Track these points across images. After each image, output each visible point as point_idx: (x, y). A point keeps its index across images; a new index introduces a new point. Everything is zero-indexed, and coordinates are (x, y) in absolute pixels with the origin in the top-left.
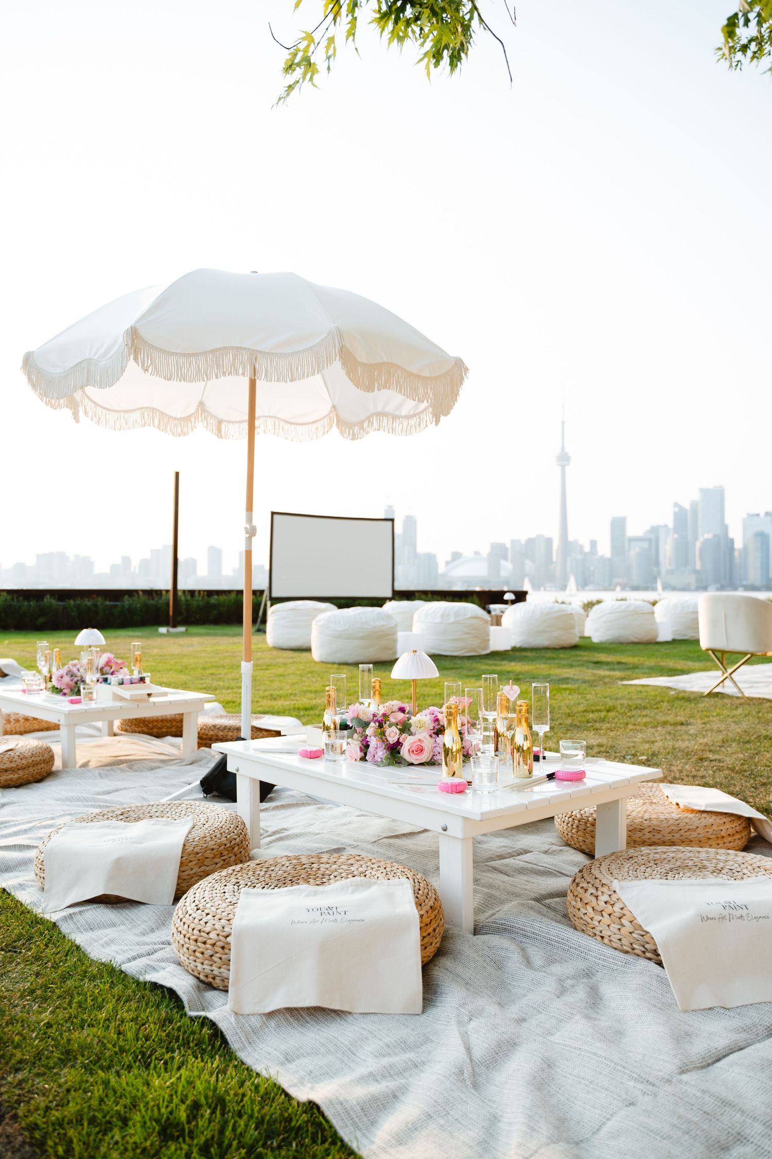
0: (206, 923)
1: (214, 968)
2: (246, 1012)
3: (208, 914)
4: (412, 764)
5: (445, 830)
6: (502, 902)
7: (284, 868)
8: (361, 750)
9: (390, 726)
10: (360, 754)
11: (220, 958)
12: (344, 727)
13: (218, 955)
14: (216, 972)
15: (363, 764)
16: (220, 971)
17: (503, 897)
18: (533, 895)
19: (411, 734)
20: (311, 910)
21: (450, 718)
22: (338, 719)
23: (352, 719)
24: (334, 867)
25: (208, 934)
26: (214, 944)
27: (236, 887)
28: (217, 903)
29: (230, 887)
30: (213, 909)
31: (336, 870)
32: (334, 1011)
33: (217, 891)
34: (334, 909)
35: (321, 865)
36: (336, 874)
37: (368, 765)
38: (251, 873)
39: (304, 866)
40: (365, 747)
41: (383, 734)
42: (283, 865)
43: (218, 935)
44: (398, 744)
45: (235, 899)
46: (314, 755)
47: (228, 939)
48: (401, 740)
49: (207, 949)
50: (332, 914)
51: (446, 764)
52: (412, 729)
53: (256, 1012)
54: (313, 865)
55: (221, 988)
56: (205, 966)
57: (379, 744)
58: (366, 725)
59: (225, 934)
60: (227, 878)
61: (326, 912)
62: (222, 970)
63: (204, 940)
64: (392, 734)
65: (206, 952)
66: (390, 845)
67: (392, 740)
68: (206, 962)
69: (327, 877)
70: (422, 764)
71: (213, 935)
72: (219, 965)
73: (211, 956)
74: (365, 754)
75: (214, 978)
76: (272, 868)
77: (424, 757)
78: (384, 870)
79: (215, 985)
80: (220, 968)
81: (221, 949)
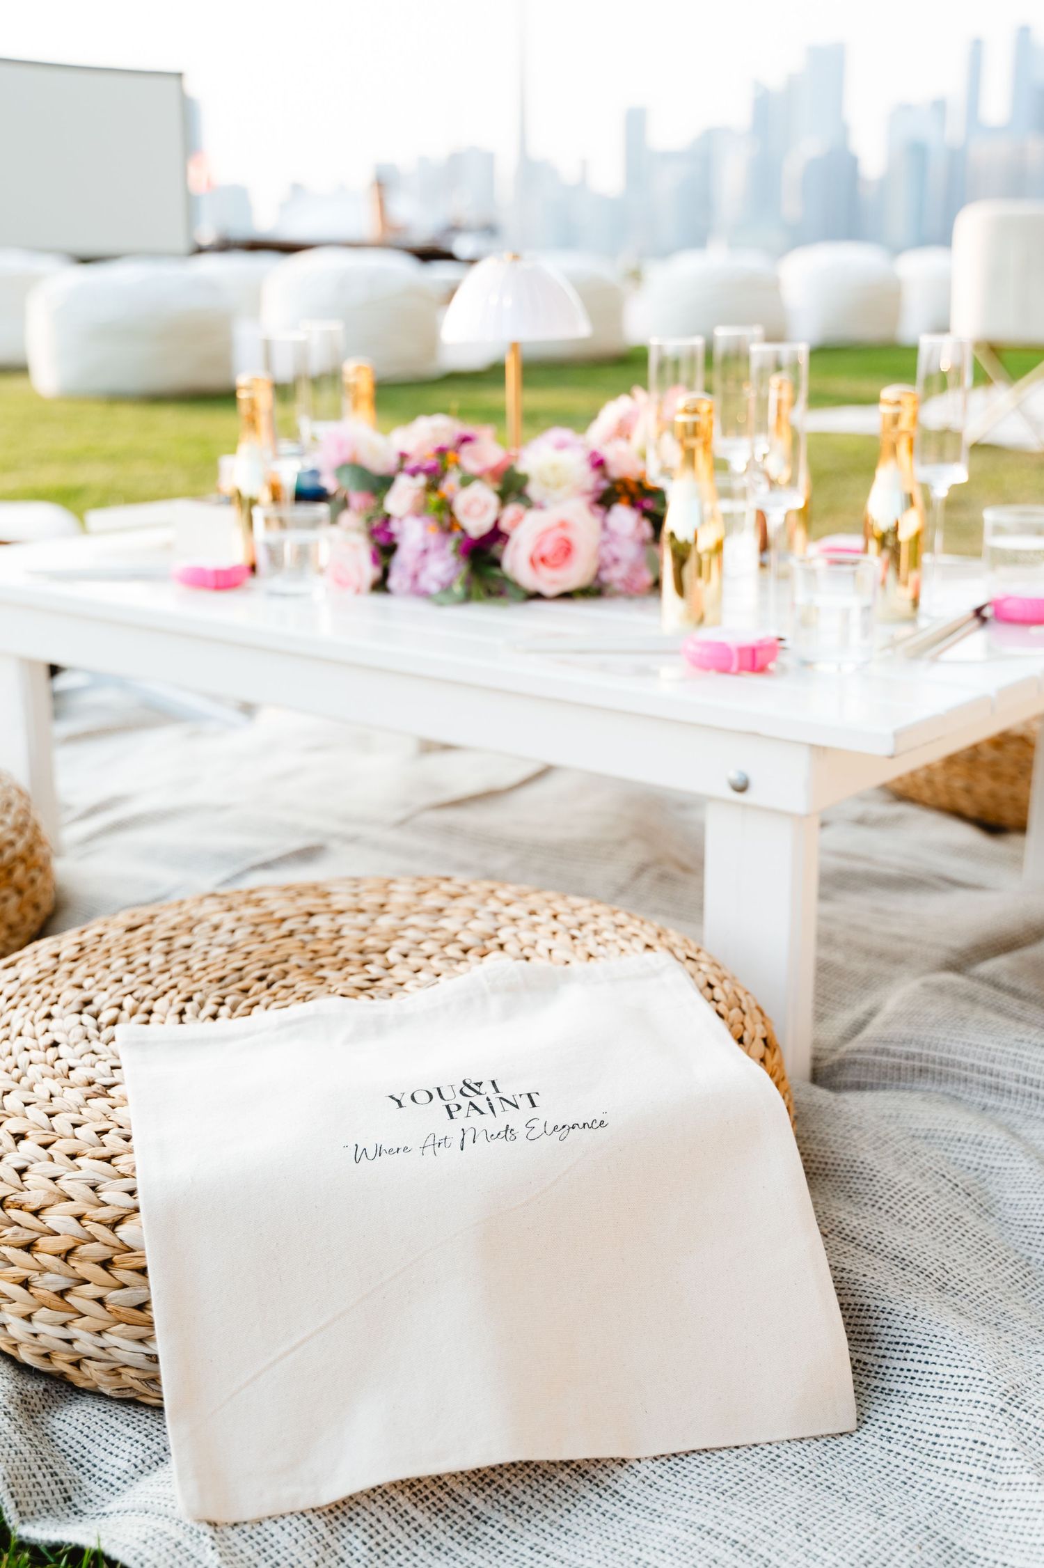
0: (21, 1171)
1: (73, 1332)
2: (249, 1512)
3: (19, 1137)
4: (537, 596)
5: (742, 788)
6: (867, 984)
7: (223, 936)
8: (375, 560)
9: (466, 481)
10: (371, 572)
11: (100, 1301)
12: (309, 495)
13: (90, 1290)
14: (86, 1344)
15: (379, 600)
16: (101, 1342)
17: (861, 966)
18: (940, 954)
19: (529, 504)
20: (406, 1101)
21: (693, 442)
22: (289, 474)
23: (340, 469)
24: (385, 922)
25: (36, 1213)
26: (70, 1252)
27: (86, 1018)
28: (41, 1091)
29: (66, 1024)
30: (36, 1115)
31: (395, 934)
32: (579, 1469)
33: (29, 1043)
34: (487, 1089)
35: (341, 920)
36: (401, 945)
37: (397, 605)
38: (118, 963)
39: (286, 927)
40: (385, 549)
41: (446, 507)
42: (216, 928)
43: (79, 1218)
44: (497, 535)
45: (103, 1068)
46: (225, 581)
47: (124, 1231)
48: (504, 525)
49: (43, 1270)
50: (484, 1107)
51: (680, 588)
52: (533, 490)
53: (286, 1509)
54: (314, 921)
55: (108, 1391)
56: (37, 1327)
57: (434, 537)
58: (380, 484)
59: (106, 1214)
60: (44, 987)
61: (464, 1102)
62: (108, 1339)
63: (27, 1236)
64: (476, 509)
65: (37, 1280)
66: (449, 831)
67: (477, 525)
68: (42, 1313)
69: (378, 959)
70: (566, 596)
71: (57, 1218)
72: (100, 1325)
73: (62, 1294)
74: (386, 573)
75: (77, 1364)
76: (185, 940)
77: (576, 574)
78: (554, 925)
79: (82, 1384)
80: (99, 1333)
81: (99, 1270)
